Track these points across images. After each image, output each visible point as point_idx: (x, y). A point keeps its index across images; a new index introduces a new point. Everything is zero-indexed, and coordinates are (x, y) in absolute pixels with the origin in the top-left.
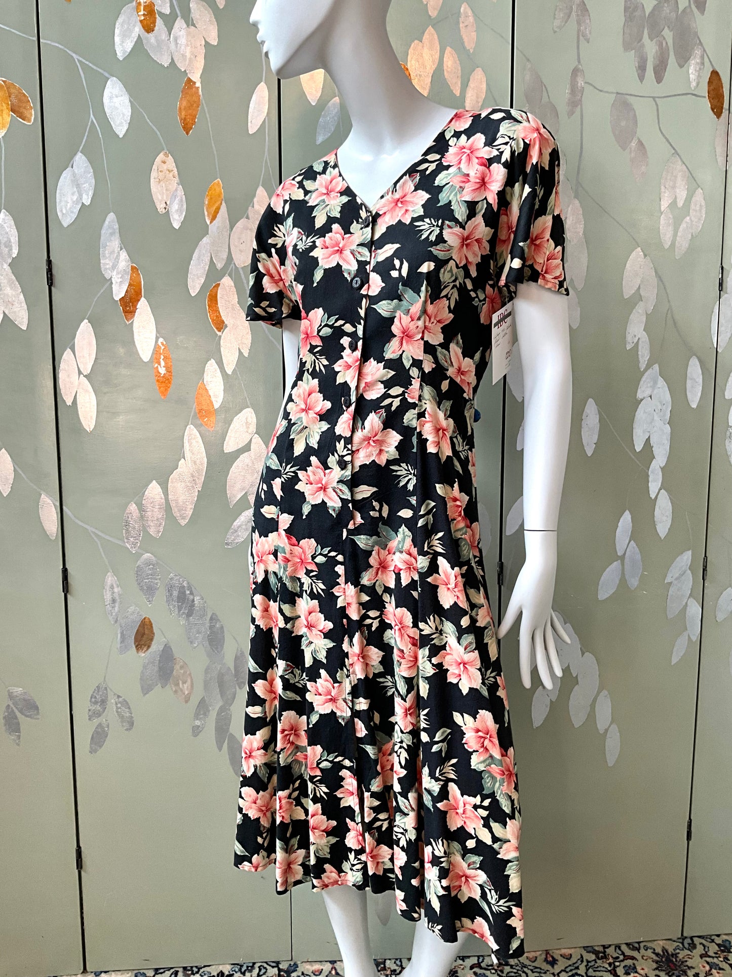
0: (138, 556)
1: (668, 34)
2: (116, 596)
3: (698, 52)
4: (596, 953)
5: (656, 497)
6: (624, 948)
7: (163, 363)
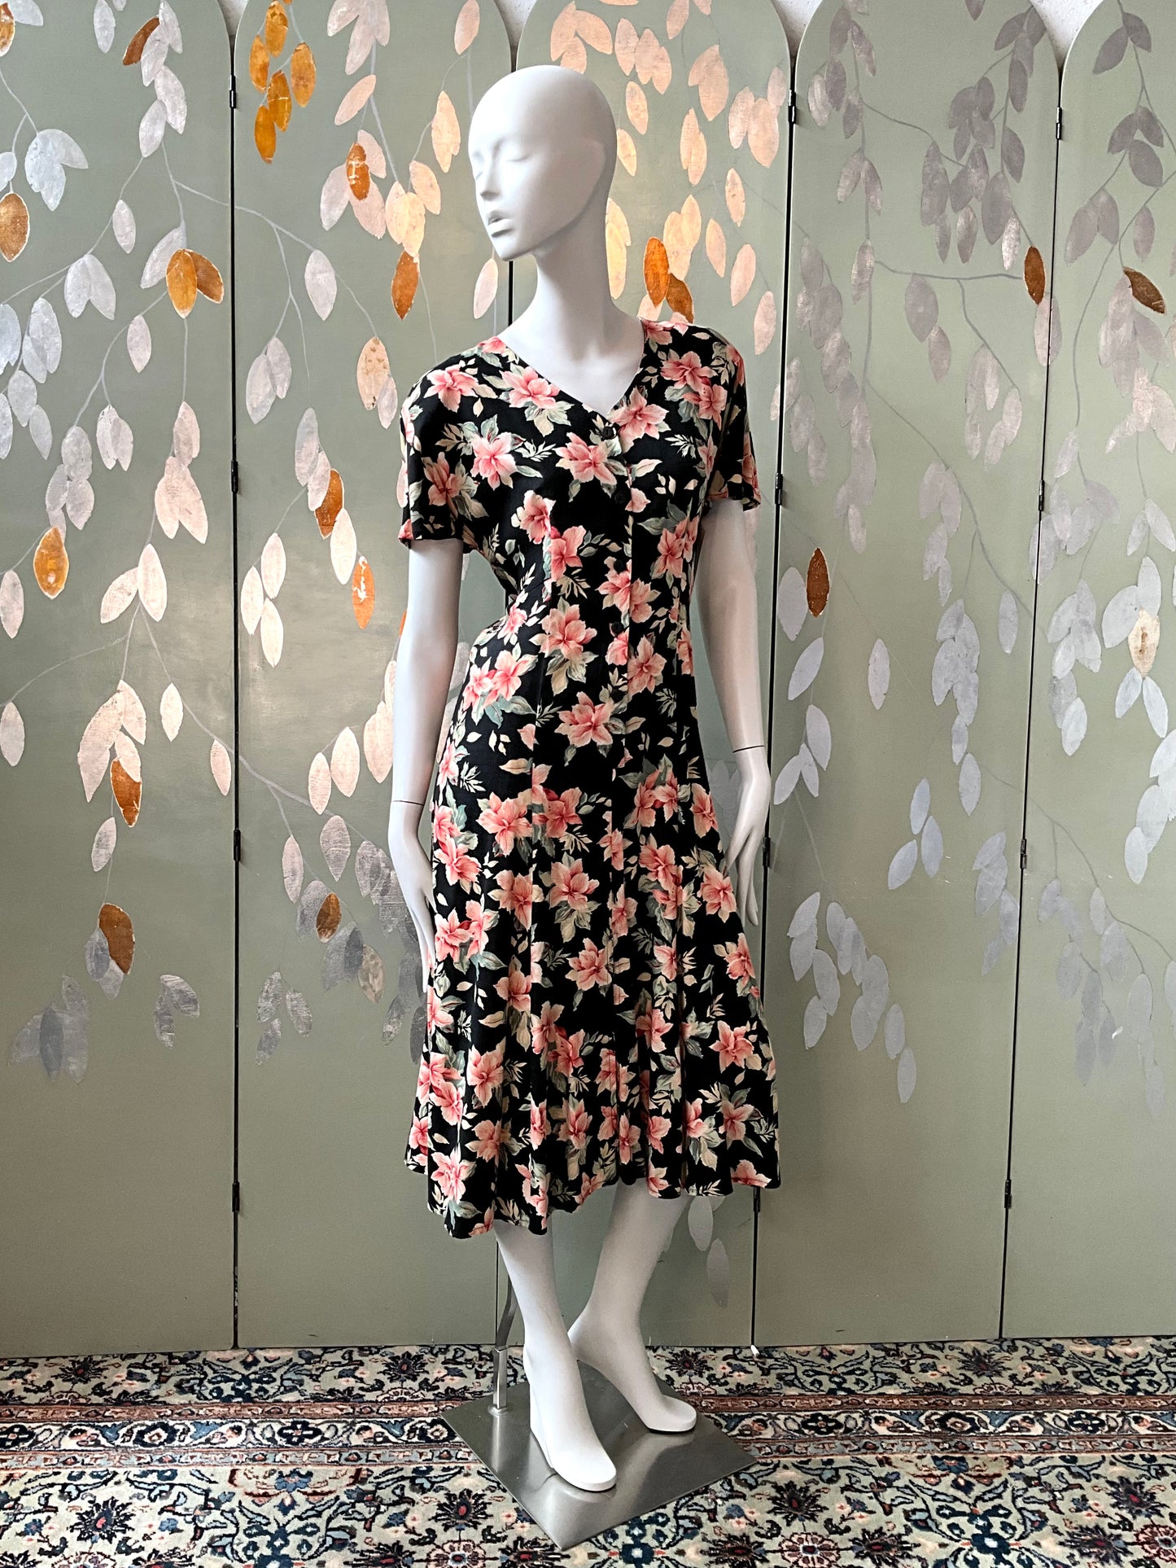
0: (325, 818)
1: (976, 205)
2: (297, 866)
3: (1012, 226)
4: (887, 1351)
5: (961, 762)
6: (924, 1347)
7: (363, 586)
